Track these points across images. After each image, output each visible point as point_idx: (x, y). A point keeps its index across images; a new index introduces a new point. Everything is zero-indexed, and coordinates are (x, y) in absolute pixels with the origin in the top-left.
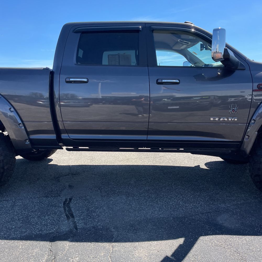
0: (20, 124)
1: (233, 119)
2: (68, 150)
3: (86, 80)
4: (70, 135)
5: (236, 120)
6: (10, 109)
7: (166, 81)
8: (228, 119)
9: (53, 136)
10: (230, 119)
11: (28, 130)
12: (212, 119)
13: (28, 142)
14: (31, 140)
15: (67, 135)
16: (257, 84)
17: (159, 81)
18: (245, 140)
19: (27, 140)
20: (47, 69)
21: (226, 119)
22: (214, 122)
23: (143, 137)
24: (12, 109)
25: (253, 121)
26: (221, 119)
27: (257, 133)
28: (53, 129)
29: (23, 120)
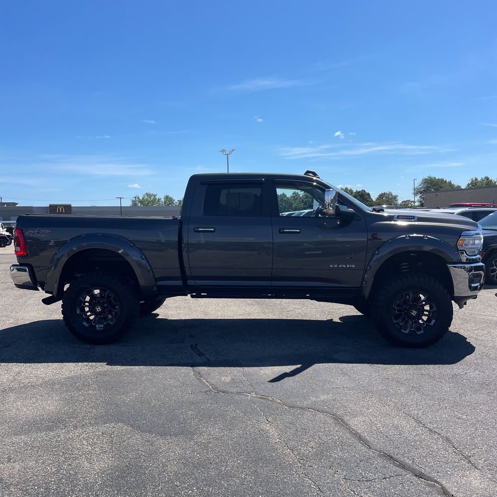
0: (149, 271)
1: (351, 266)
2: (193, 297)
3: (213, 230)
4: (196, 281)
5: (353, 266)
6: (141, 257)
7: (287, 231)
8: (346, 266)
9: (179, 283)
10: (348, 266)
11: (156, 277)
12: (331, 266)
13: (155, 288)
14: (158, 286)
15: (193, 281)
16: (372, 233)
17: (282, 231)
18: (363, 285)
19: (154, 286)
20: (175, 219)
21: (344, 266)
22: (334, 268)
23: (267, 283)
24: (143, 257)
25: (369, 268)
26: (340, 266)
27: (373, 279)
28: (180, 275)
29: (153, 267)
